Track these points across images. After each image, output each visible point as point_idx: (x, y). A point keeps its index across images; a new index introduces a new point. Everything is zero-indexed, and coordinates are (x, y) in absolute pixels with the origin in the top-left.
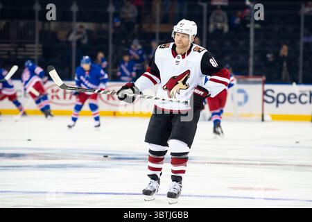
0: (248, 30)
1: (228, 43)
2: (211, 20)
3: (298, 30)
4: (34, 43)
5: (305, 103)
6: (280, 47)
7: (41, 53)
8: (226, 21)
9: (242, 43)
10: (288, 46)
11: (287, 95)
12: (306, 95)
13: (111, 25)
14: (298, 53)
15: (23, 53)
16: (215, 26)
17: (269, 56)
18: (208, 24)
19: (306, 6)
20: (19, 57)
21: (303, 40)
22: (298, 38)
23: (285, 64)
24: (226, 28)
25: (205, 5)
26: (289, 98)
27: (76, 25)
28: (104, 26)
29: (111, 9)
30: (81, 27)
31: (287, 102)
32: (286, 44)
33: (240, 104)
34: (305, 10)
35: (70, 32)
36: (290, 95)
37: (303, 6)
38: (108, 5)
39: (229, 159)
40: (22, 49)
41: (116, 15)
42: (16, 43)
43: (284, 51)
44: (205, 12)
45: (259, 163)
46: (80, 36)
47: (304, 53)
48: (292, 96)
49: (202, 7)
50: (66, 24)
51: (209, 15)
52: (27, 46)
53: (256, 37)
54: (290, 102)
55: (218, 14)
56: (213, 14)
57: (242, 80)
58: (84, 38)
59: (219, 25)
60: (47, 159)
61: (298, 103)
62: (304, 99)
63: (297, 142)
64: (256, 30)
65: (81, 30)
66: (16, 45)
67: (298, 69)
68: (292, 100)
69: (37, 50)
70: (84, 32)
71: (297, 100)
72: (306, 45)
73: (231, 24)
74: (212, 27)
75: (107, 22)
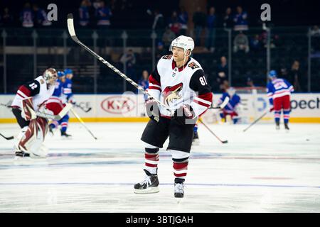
0: (266, 49)
1: (249, 61)
2: (235, 42)
3: (307, 49)
4: (92, 65)
5: (313, 108)
6: (292, 63)
7: (98, 73)
8: (247, 43)
9: (260, 60)
10: (299, 61)
11: (298, 102)
12: (314, 101)
13: (154, 48)
14: (307, 68)
15: (84, 73)
16: (238, 47)
17: (283, 70)
18: (233, 45)
19: (312, 29)
20: (82, 76)
21: (311, 56)
22: (307, 55)
23: (296, 77)
24: (247, 49)
25: (229, 31)
26: (300, 104)
27: (126, 49)
28: (148, 49)
29: (154, 36)
30: (131, 51)
31: (298, 108)
32: (297, 60)
33: (260, 110)
34: (312, 33)
35: (122, 55)
36: (301, 102)
37: (310, 30)
38: (151, 32)
39: (251, 155)
40: (83, 70)
41: (158, 40)
42: (79, 65)
43: (296, 66)
44: (230, 36)
45: (276, 157)
46: (129, 58)
47: (312, 67)
48: (303, 103)
49: (227, 33)
50: (118, 49)
51: (233, 39)
52: (88, 67)
53: (272, 56)
54: (301, 108)
55: (241, 38)
56: (237, 38)
57: (261, 91)
58: (132, 59)
59: (242, 46)
60: (105, 157)
61: (308, 108)
62: (312, 104)
63: (308, 140)
64: (272, 50)
65: (130, 53)
66: (79, 67)
67: (307, 81)
68: (303, 106)
69: (95, 70)
70: (133, 55)
71: (307, 106)
72: (313, 60)
73: (251, 45)
74: (235, 48)
75: (151, 46)
